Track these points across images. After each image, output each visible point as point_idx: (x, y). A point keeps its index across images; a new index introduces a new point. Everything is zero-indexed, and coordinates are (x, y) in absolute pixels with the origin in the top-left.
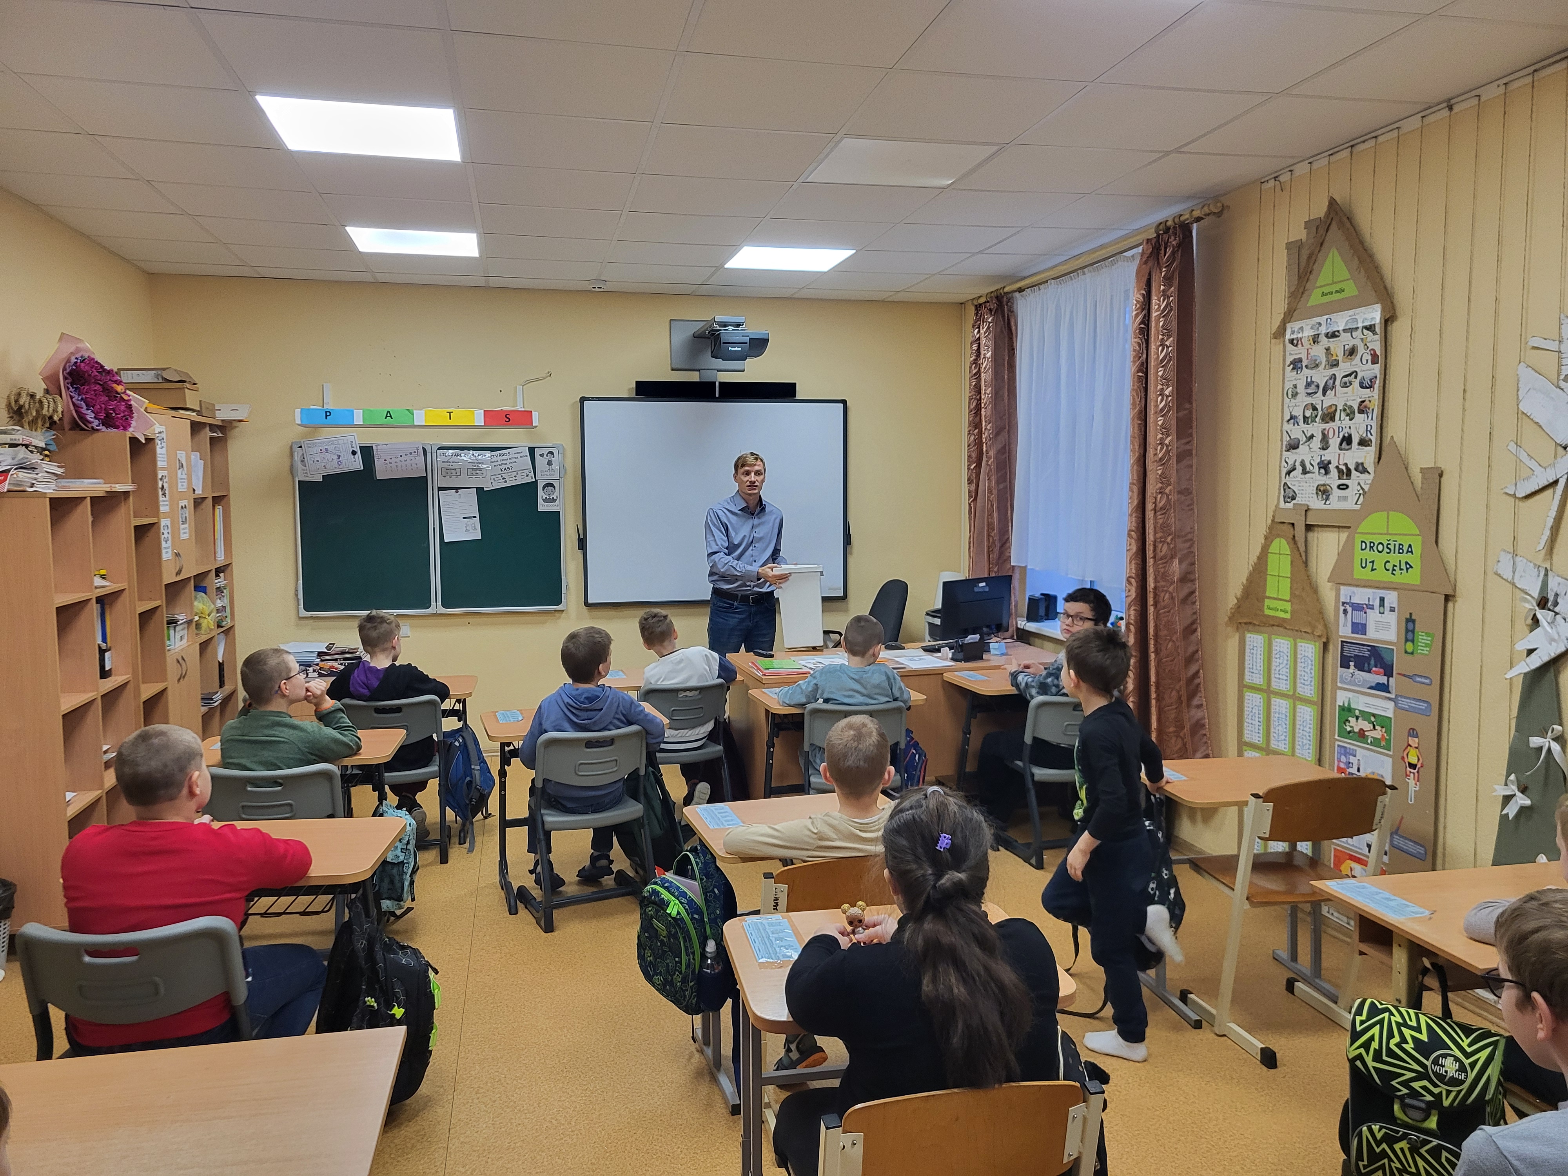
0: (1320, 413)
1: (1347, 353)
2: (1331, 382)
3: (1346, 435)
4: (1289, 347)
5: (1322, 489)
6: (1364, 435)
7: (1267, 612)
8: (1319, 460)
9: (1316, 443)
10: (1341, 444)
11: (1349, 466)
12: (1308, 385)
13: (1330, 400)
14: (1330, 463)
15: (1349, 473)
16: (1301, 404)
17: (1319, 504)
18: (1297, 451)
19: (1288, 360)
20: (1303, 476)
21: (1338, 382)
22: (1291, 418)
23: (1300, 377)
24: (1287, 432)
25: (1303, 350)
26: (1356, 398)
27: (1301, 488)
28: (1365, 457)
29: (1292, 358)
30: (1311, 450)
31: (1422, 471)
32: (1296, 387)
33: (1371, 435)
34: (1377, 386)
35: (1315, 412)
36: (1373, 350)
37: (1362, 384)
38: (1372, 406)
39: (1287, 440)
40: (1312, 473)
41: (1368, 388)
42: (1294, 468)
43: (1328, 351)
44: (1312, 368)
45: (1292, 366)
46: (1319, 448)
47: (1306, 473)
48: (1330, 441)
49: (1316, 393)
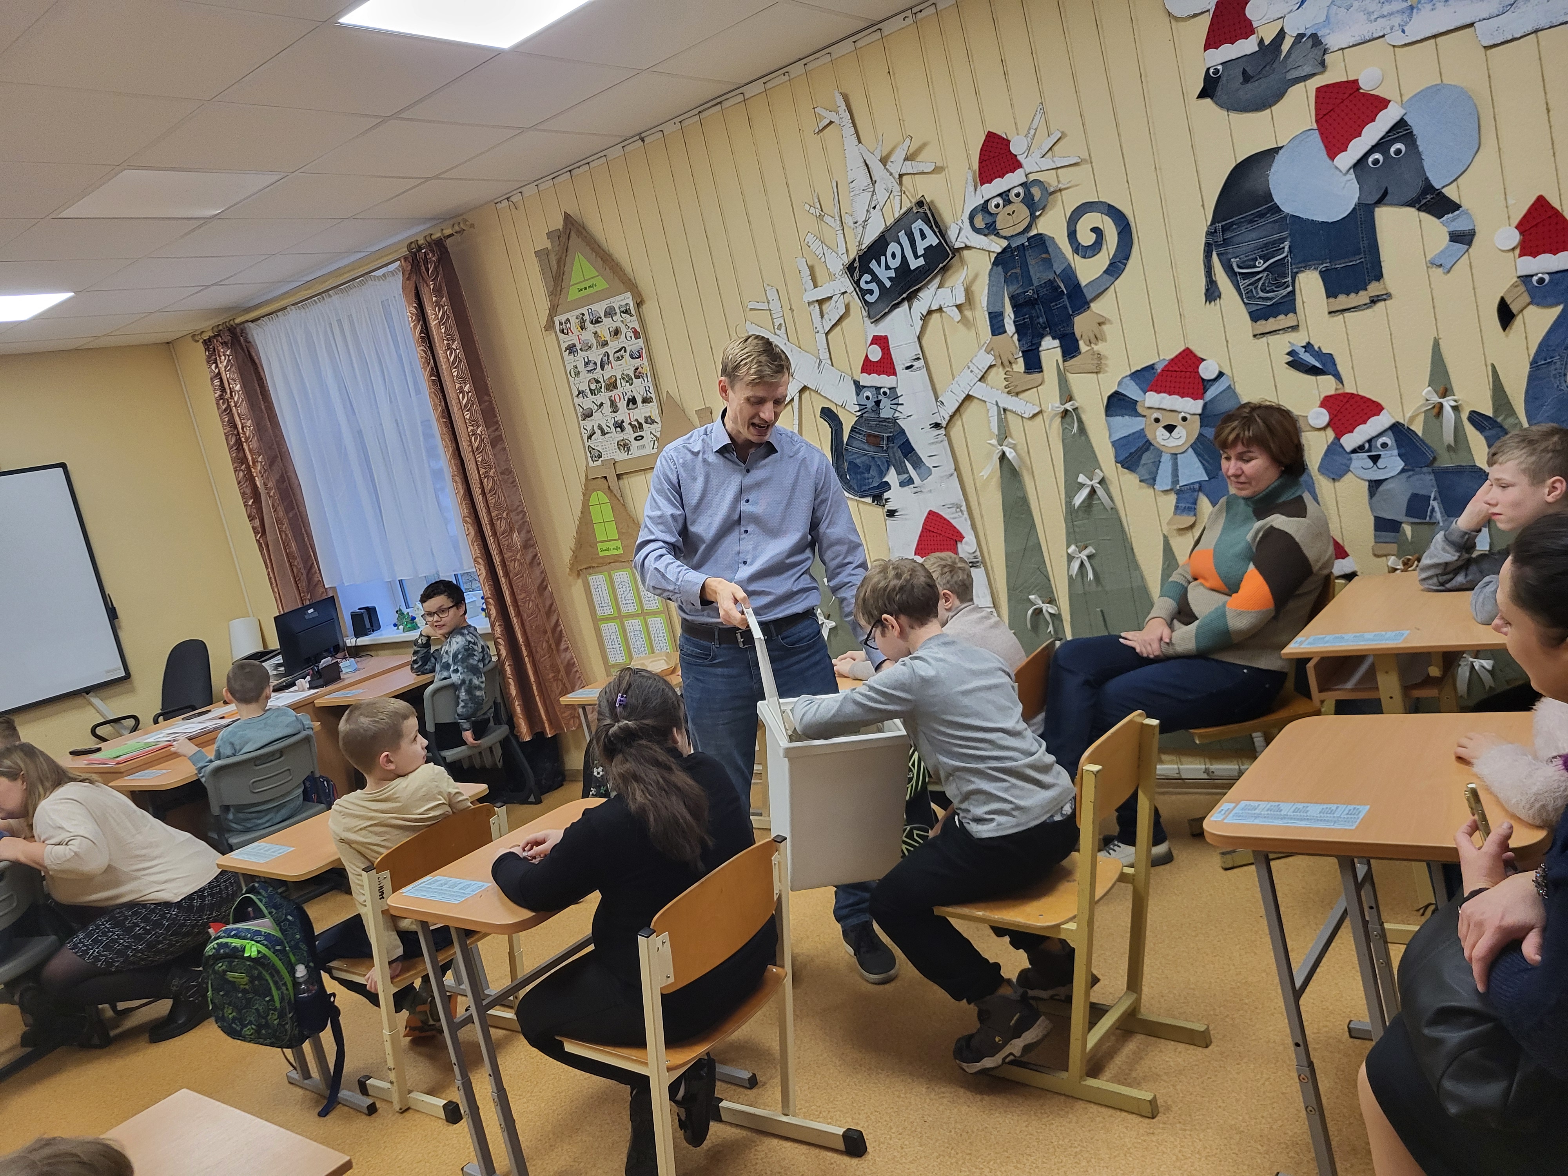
0: (603, 385)
1: (613, 334)
2: (606, 358)
3: (631, 397)
4: (561, 336)
5: (622, 444)
6: (646, 394)
7: (601, 554)
8: (613, 422)
9: (607, 408)
10: (628, 405)
11: (639, 421)
12: (587, 364)
13: (608, 372)
14: (623, 422)
15: (641, 426)
16: (585, 380)
17: (623, 456)
18: (592, 418)
19: (563, 347)
20: (603, 437)
21: (611, 358)
22: (579, 392)
23: (578, 359)
24: (579, 405)
25: (573, 337)
26: (630, 367)
27: (604, 447)
28: (651, 411)
29: (566, 345)
30: (604, 415)
31: (697, 413)
32: (576, 367)
33: (651, 393)
34: (644, 355)
35: (599, 384)
36: (633, 328)
37: (632, 356)
38: (644, 371)
39: (581, 411)
40: (610, 433)
41: (638, 358)
42: (594, 432)
43: (596, 334)
44: (586, 350)
45: (568, 351)
46: (611, 412)
47: (605, 434)
48: (618, 405)
49: (595, 369)
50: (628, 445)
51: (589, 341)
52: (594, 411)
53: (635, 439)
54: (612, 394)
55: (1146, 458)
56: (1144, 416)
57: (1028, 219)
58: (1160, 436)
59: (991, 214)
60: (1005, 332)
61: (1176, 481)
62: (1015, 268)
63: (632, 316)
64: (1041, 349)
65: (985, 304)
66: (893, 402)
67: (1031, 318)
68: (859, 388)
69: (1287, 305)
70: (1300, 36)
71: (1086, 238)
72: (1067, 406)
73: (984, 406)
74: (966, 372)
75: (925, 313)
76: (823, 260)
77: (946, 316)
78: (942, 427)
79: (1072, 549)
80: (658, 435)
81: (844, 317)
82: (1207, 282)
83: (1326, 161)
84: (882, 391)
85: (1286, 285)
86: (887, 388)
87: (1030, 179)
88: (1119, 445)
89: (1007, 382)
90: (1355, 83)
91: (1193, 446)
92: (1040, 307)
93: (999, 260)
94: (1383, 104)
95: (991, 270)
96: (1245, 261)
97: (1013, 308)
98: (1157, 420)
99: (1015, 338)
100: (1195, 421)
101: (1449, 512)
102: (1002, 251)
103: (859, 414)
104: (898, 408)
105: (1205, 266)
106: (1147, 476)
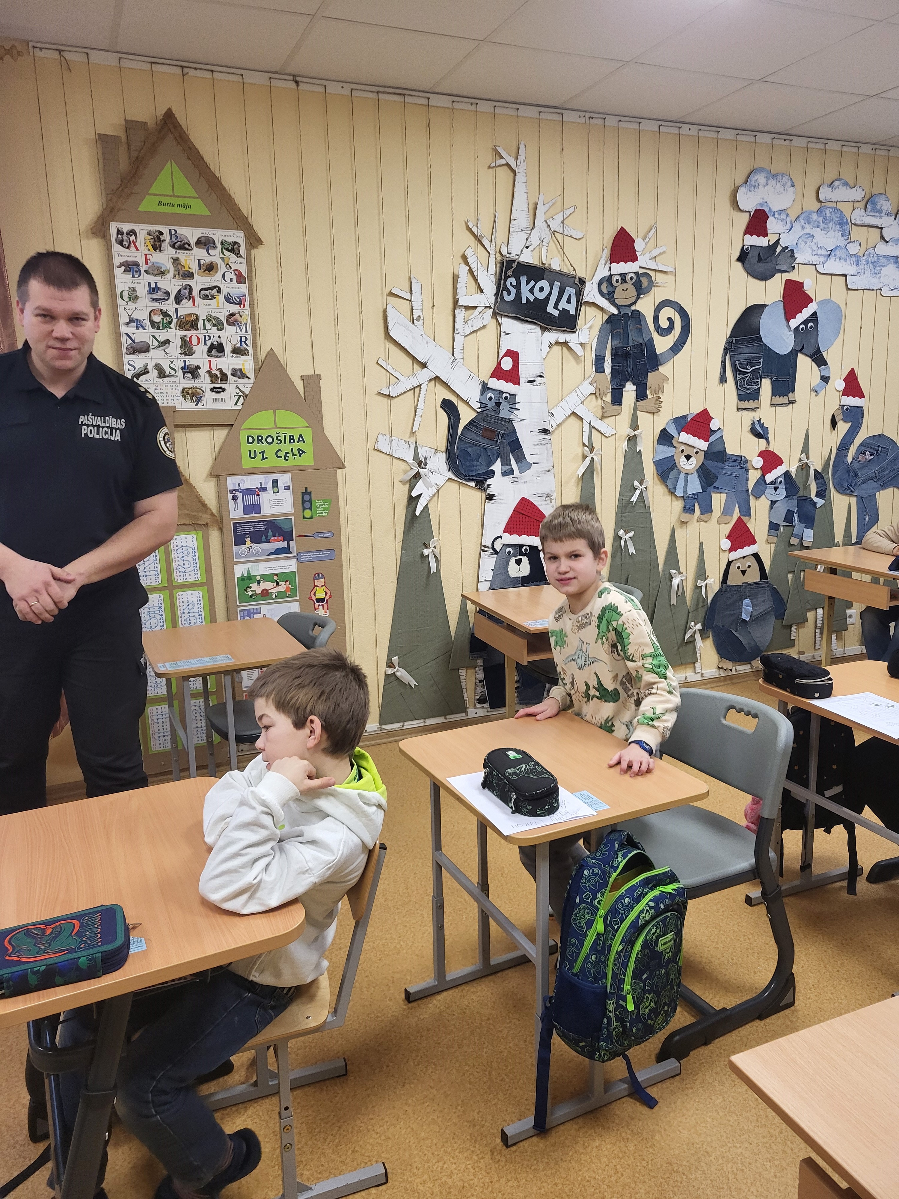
0: (175, 320)
1: (204, 268)
2: (187, 292)
3: (216, 343)
4: (116, 248)
5: (190, 392)
6: (239, 345)
9: (175, 348)
10: (209, 351)
12: (152, 290)
13: (186, 308)
14: (198, 367)
15: (224, 377)
16: (145, 308)
17: (188, 405)
18: (147, 354)
19: (117, 260)
20: (161, 380)
21: (195, 293)
22: (131, 321)
23: (138, 281)
24: (127, 335)
25: (137, 254)
26: (222, 311)
27: (159, 391)
28: (243, 364)
29: (123, 260)
30: (169, 355)
31: (303, 378)
32: (134, 290)
33: (247, 345)
34: (247, 303)
35: (168, 318)
36: (237, 270)
37: (228, 299)
38: (243, 320)
39: (129, 343)
40: (173, 376)
41: (236, 304)
42: (145, 372)
43: (176, 260)
44: (155, 275)
45: (123, 268)
46: (180, 354)
47: (165, 377)
48: (195, 348)
49: (165, 300)
50: (199, 394)
51: (162, 266)
52: (151, 347)
53: (212, 390)
54: (189, 333)
55: (672, 475)
56: (675, 447)
57: (635, 298)
58: (682, 462)
59: (612, 285)
60: (604, 372)
61: (686, 491)
62: (620, 329)
63: (241, 257)
64: (624, 389)
65: (594, 348)
66: (511, 406)
67: (622, 366)
68: (485, 388)
69: (755, 396)
70: (786, 248)
71: (665, 324)
72: (636, 432)
73: (579, 422)
74: (574, 395)
75: (553, 343)
76: (475, 274)
77: (564, 348)
78: (550, 433)
79: (621, 532)
80: (247, 391)
81: (484, 327)
82: (721, 371)
83: (785, 322)
84: (504, 395)
85: (757, 383)
86: (509, 394)
87: (641, 271)
88: (658, 464)
89: (602, 408)
90: (802, 284)
91: (697, 471)
92: (630, 361)
93: (611, 320)
94: (811, 301)
95: (603, 325)
96: (742, 364)
97: (612, 356)
98: (683, 451)
99: (609, 378)
100: (702, 455)
101: (800, 521)
102: (613, 314)
103: (479, 410)
104: (515, 412)
105: (722, 361)
106: (670, 486)
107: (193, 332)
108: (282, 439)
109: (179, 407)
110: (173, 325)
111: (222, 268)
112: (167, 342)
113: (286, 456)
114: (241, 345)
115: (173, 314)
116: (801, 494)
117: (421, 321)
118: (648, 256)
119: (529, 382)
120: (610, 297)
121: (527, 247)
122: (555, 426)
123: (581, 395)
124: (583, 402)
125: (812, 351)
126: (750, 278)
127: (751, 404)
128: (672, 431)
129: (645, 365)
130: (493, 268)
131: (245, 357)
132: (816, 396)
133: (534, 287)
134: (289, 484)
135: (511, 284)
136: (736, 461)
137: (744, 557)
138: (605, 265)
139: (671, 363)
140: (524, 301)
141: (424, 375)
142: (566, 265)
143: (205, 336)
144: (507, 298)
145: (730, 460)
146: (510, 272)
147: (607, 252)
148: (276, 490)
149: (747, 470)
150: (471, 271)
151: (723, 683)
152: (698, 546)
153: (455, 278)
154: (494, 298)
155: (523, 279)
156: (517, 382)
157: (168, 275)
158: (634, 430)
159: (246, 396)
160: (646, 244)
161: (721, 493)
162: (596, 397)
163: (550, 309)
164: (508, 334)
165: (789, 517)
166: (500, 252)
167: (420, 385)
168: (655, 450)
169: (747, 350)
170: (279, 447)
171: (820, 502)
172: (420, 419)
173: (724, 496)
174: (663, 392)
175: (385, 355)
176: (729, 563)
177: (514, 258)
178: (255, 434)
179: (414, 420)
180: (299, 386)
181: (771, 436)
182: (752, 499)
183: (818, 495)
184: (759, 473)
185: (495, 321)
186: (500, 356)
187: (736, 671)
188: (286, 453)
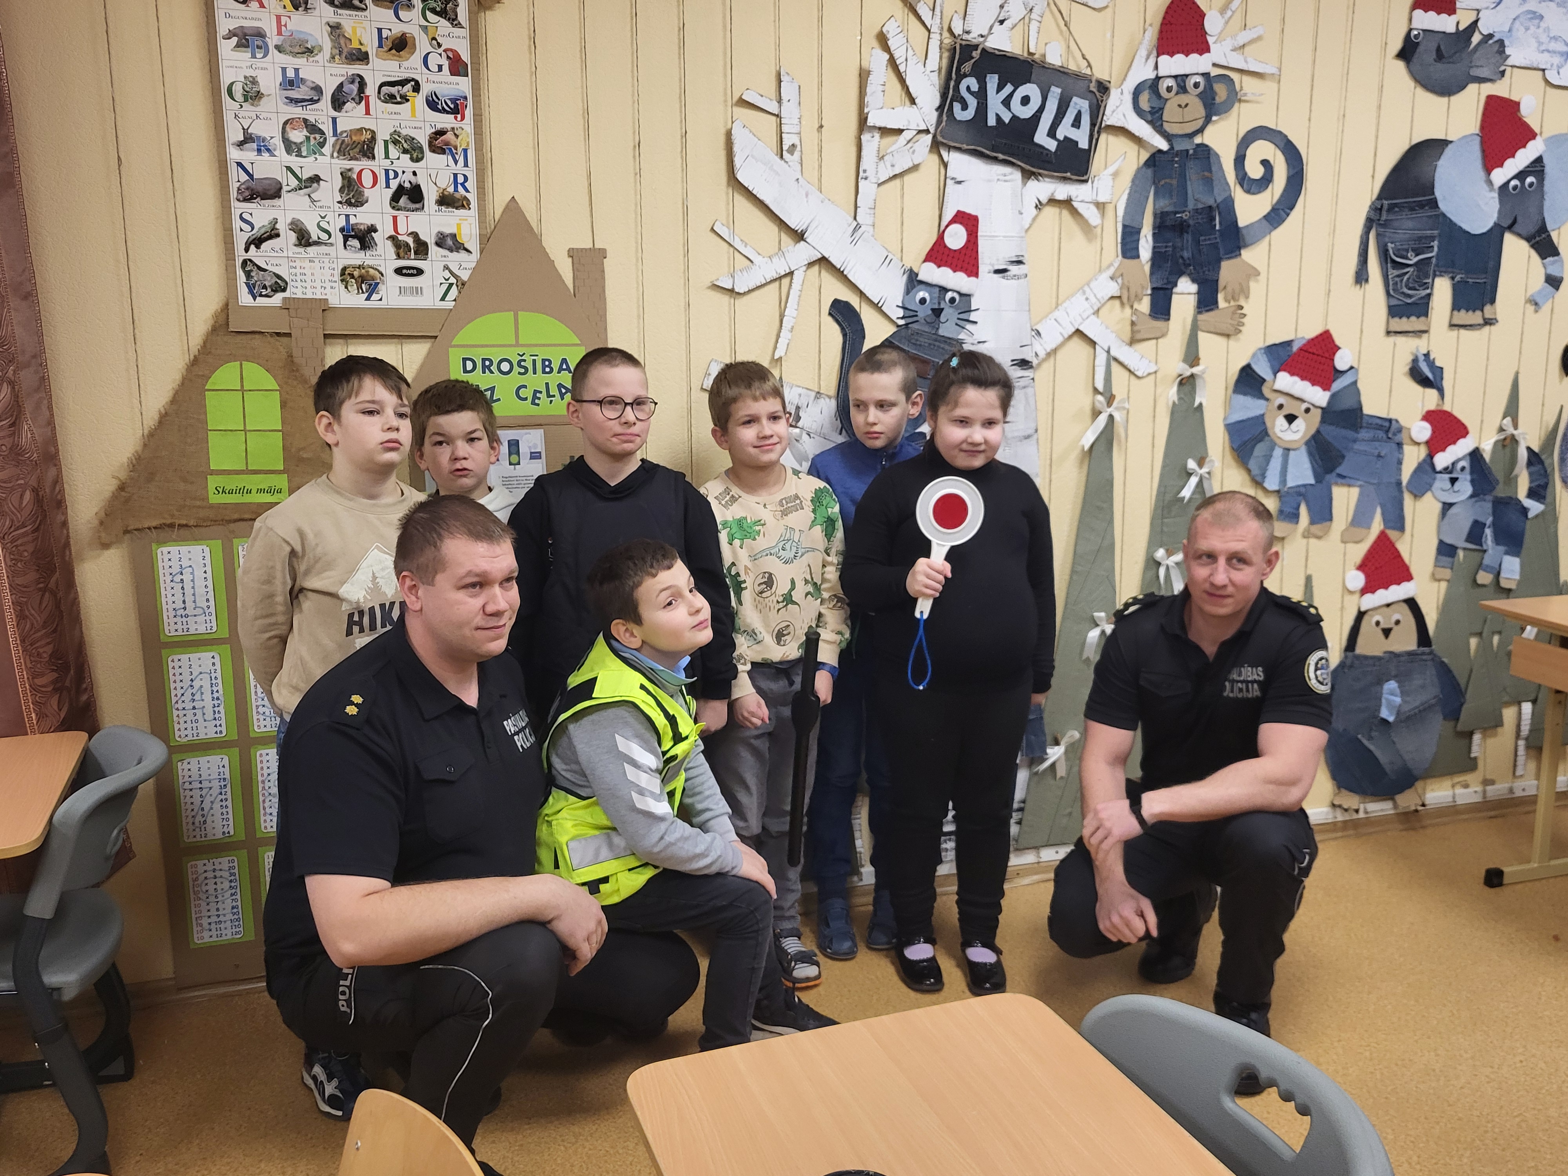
2: (355, 88)
3: (407, 185)
5: (356, 273)
6: (451, 189)
7: (213, 500)
8: (342, 222)
9: (329, 191)
10: (395, 198)
11: (422, 237)
13: (353, 119)
14: (373, 229)
15: (422, 248)
16: (273, 116)
17: (353, 299)
18: (276, 202)
19: (224, 26)
20: (301, 250)
21: (371, 90)
22: (248, 139)
23: (264, 65)
24: (239, 164)
25: (263, 14)
26: (421, 124)
27: (298, 271)
28: (459, 225)
29: (233, 24)
30: (318, 204)
31: (572, 253)
32: (254, 82)
33: (467, 191)
34: (469, 112)
35: (318, 136)
36: (451, 50)
37: (433, 104)
38: (461, 144)
39: (242, 180)
40: (326, 244)
41: (448, 113)
42: (272, 234)
43: (335, 28)
44: (296, 54)
45: (235, 39)
46: (339, 202)
47: (309, 244)
48: (367, 193)
49: (313, 101)
50: (373, 279)
51: (309, 38)
52: (285, 188)
53: (399, 271)
54: (356, 166)
55: (1260, 450)
56: (1267, 400)
57: (1200, 123)
58: (1279, 427)
59: (1159, 96)
60: (1138, 257)
61: (1283, 480)
62: (1171, 178)
63: (459, 25)
64: (1175, 290)
65: (1121, 212)
66: (961, 316)
67: (1174, 247)
68: (913, 281)
69: (1421, 308)
70: (1491, 36)
71: (1255, 171)
72: (1195, 370)
73: (1088, 349)
74: (1079, 298)
75: (1044, 201)
76: (902, 68)
77: (1065, 213)
78: (1031, 367)
79: (1160, 554)
80: (465, 276)
81: (915, 168)
82: (1359, 261)
83: (1482, 174)
84: (949, 295)
85: (1425, 286)
86: (959, 293)
87: (1215, 72)
88: (1234, 429)
89: (1133, 323)
90: (1517, 104)
91: (1307, 443)
92: (1188, 237)
93: (1155, 160)
94: (1532, 135)
95: (1139, 170)
96: (1399, 250)
97: (1154, 228)
98: (1281, 407)
99: (1147, 268)
100: (1316, 415)
101: (1497, 541)
102: (1160, 151)
103: (901, 322)
104: (969, 326)
105: (1362, 243)
106: (1256, 471)
107: (364, 163)
108: (529, 364)
109: (334, 302)
110: (327, 149)
111: (423, 45)
112: (316, 179)
113: (535, 397)
114: (456, 190)
115: (327, 128)
116: (1501, 491)
117: (797, 154)
118: (1228, 44)
119: (997, 272)
120: (1155, 118)
121: (1002, 22)
122: (1042, 354)
123: (1093, 299)
124: (1097, 312)
125: (1532, 229)
126: (1420, 91)
127: (1413, 323)
128: (1263, 369)
129: (1215, 246)
130: (936, 60)
131: (462, 212)
132: (1536, 311)
133: (1011, 96)
134: (540, 448)
135: (968, 88)
136: (1380, 427)
137: (1388, 605)
138: (1148, 58)
139: (1263, 245)
140: (992, 121)
141: (800, 254)
142: (1074, 58)
143: (387, 171)
144: (961, 115)
145: (1370, 426)
146: (967, 67)
147: (1151, 35)
148: (514, 458)
149: (1400, 445)
150: (893, 63)
151: (1340, 834)
152: (1302, 582)
153: (864, 75)
154: (935, 114)
155: (992, 81)
156: (972, 270)
157: (320, 55)
158: (1192, 366)
159: (463, 284)
160: (1227, 23)
161: (1349, 486)
162: (1122, 304)
163: (1041, 137)
164: (960, 182)
165: (1475, 534)
166: (950, 30)
167: (791, 274)
168: (1228, 404)
169: (1410, 224)
170: (523, 379)
171: (1535, 507)
172: (789, 335)
173: (1355, 492)
174: (1247, 297)
175: (728, 215)
176: (1361, 615)
177: (975, 41)
178: (478, 355)
179: (778, 336)
180: (565, 268)
181: (1447, 384)
182: (1408, 499)
183: (1533, 494)
184: (1423, 452)
185: (935, 158)
186: (944, 223)
187: (1366, 812)
188: (536, 392)
